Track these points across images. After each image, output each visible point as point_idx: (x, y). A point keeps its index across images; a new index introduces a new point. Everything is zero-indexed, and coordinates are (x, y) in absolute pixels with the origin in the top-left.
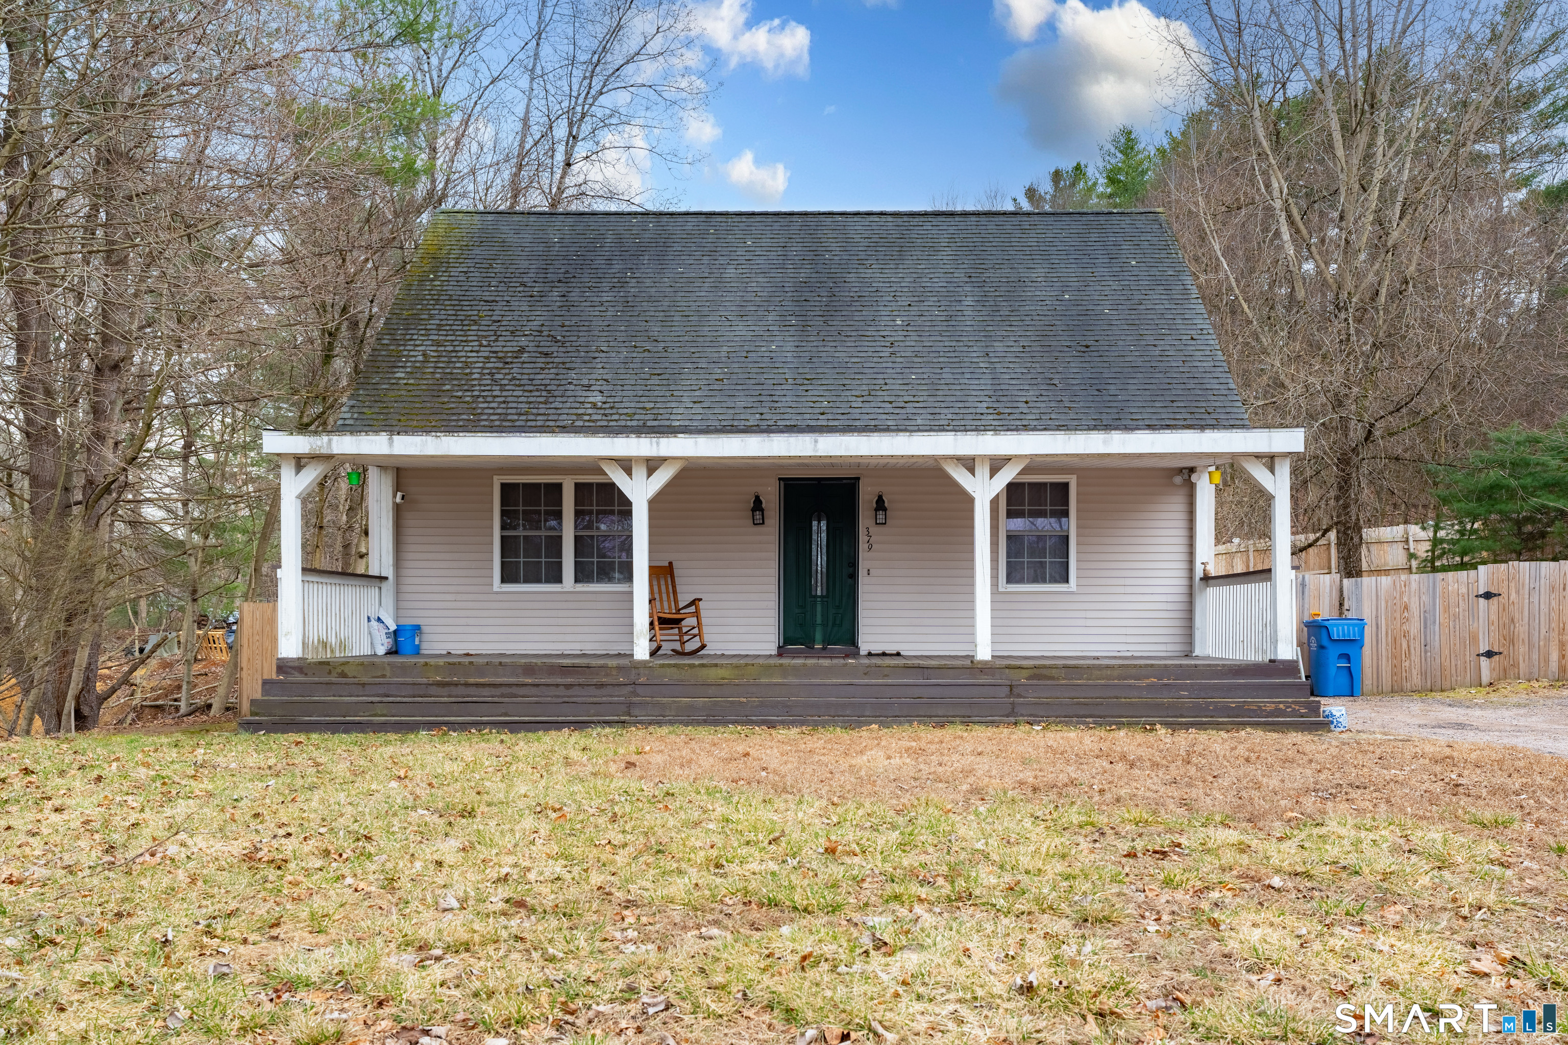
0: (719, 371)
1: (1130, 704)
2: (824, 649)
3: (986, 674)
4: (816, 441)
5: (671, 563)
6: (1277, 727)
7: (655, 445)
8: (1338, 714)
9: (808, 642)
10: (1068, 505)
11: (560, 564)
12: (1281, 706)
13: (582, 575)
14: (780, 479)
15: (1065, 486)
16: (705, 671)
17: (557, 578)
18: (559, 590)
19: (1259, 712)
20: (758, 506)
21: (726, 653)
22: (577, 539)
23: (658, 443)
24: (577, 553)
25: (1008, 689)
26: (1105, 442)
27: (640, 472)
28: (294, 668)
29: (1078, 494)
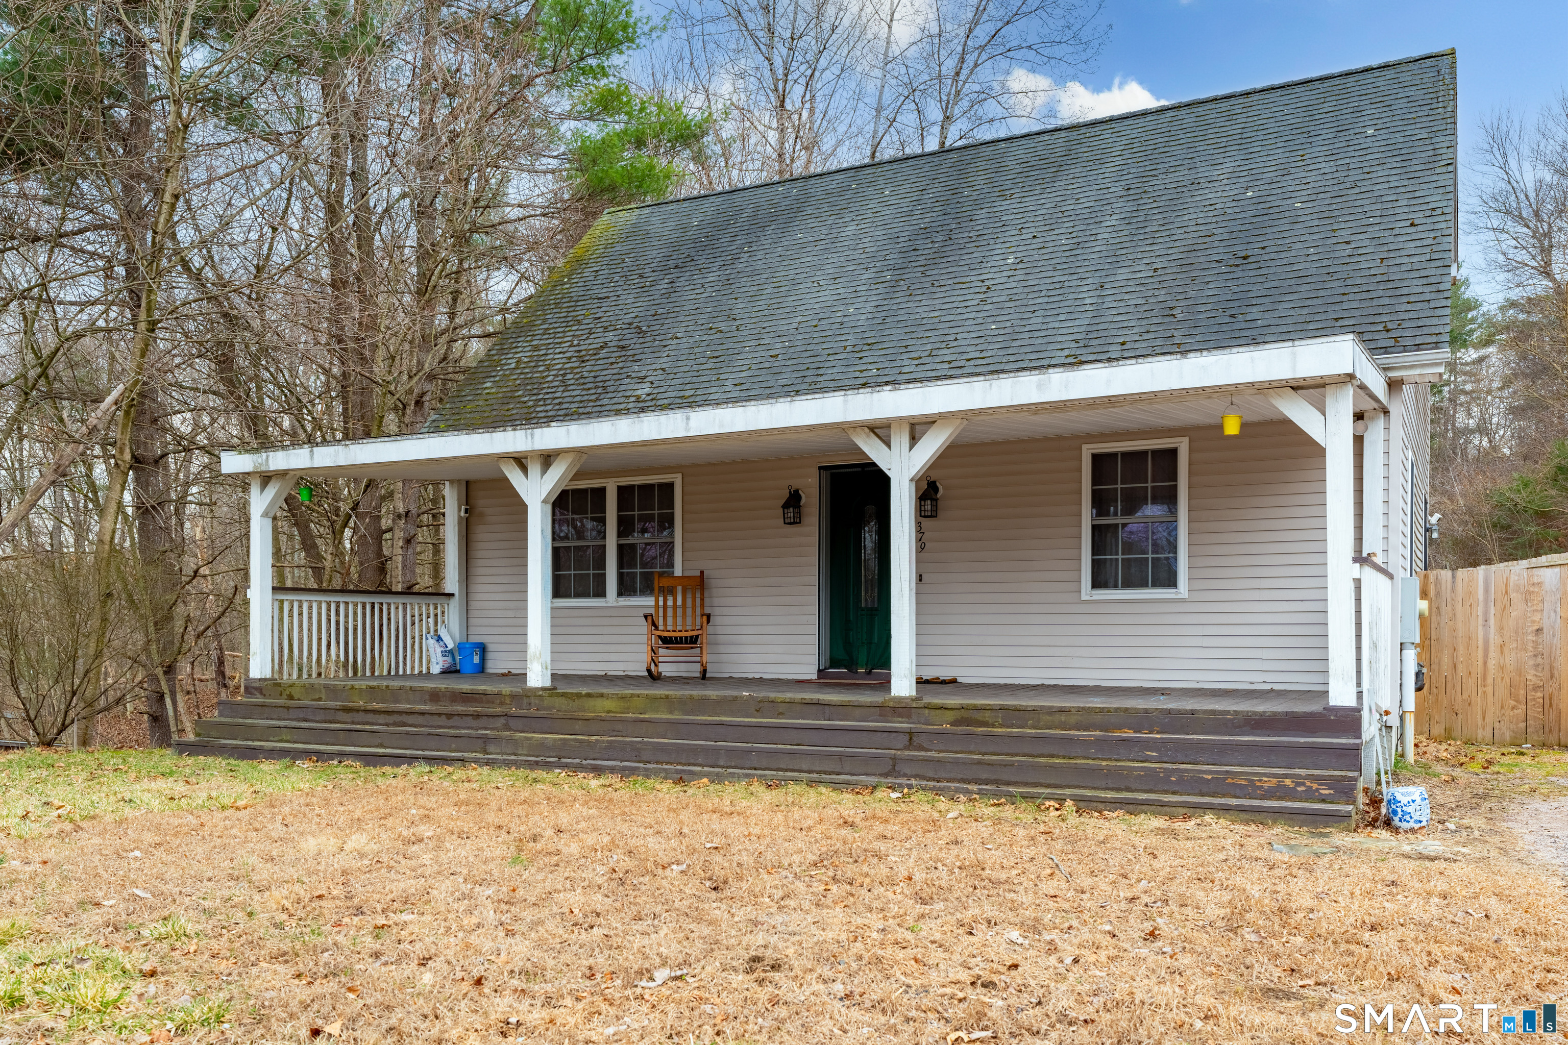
0: (780, 345)
1: (1052, 767)
2: (869, 673)
3: (900, 716)
4: (688, 418)
5: (702, 572)
6: (1258, 817)
7: (529, 437)
8: (1404, 800)
9: (851, 665)
10: (1175, 479)
11: (603, 576)
12: (1288, 782)
13: (625, 589)
14: (820, 468)
15: (1172, 453)
16: (591, 703)
17: (600, 592)
18: (604, 604)
19: (1250, 790)
20: (794, 500)
21: (765, 676)
22: (620, 548)
23: (532, 435)
24: (621, 564)
25: (907, 737)
26: (1039, 386)
27: (534, 469)
28: (255, 688)
29: (1190, 464)
